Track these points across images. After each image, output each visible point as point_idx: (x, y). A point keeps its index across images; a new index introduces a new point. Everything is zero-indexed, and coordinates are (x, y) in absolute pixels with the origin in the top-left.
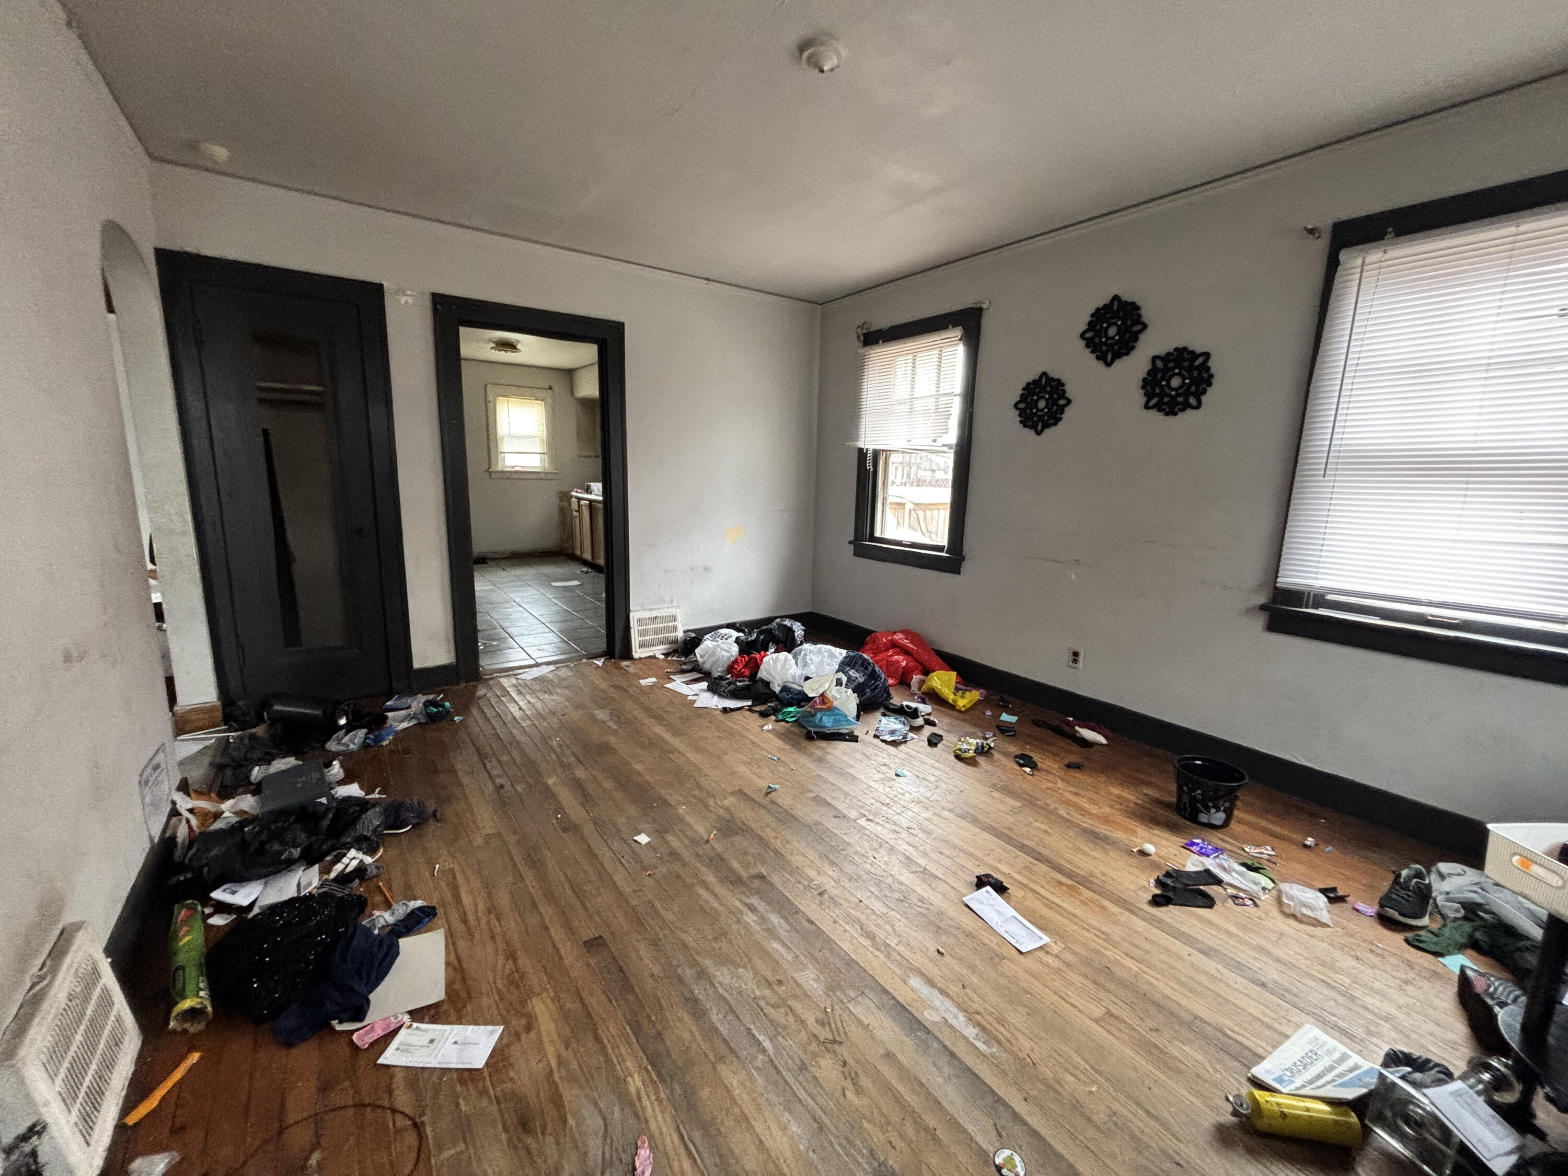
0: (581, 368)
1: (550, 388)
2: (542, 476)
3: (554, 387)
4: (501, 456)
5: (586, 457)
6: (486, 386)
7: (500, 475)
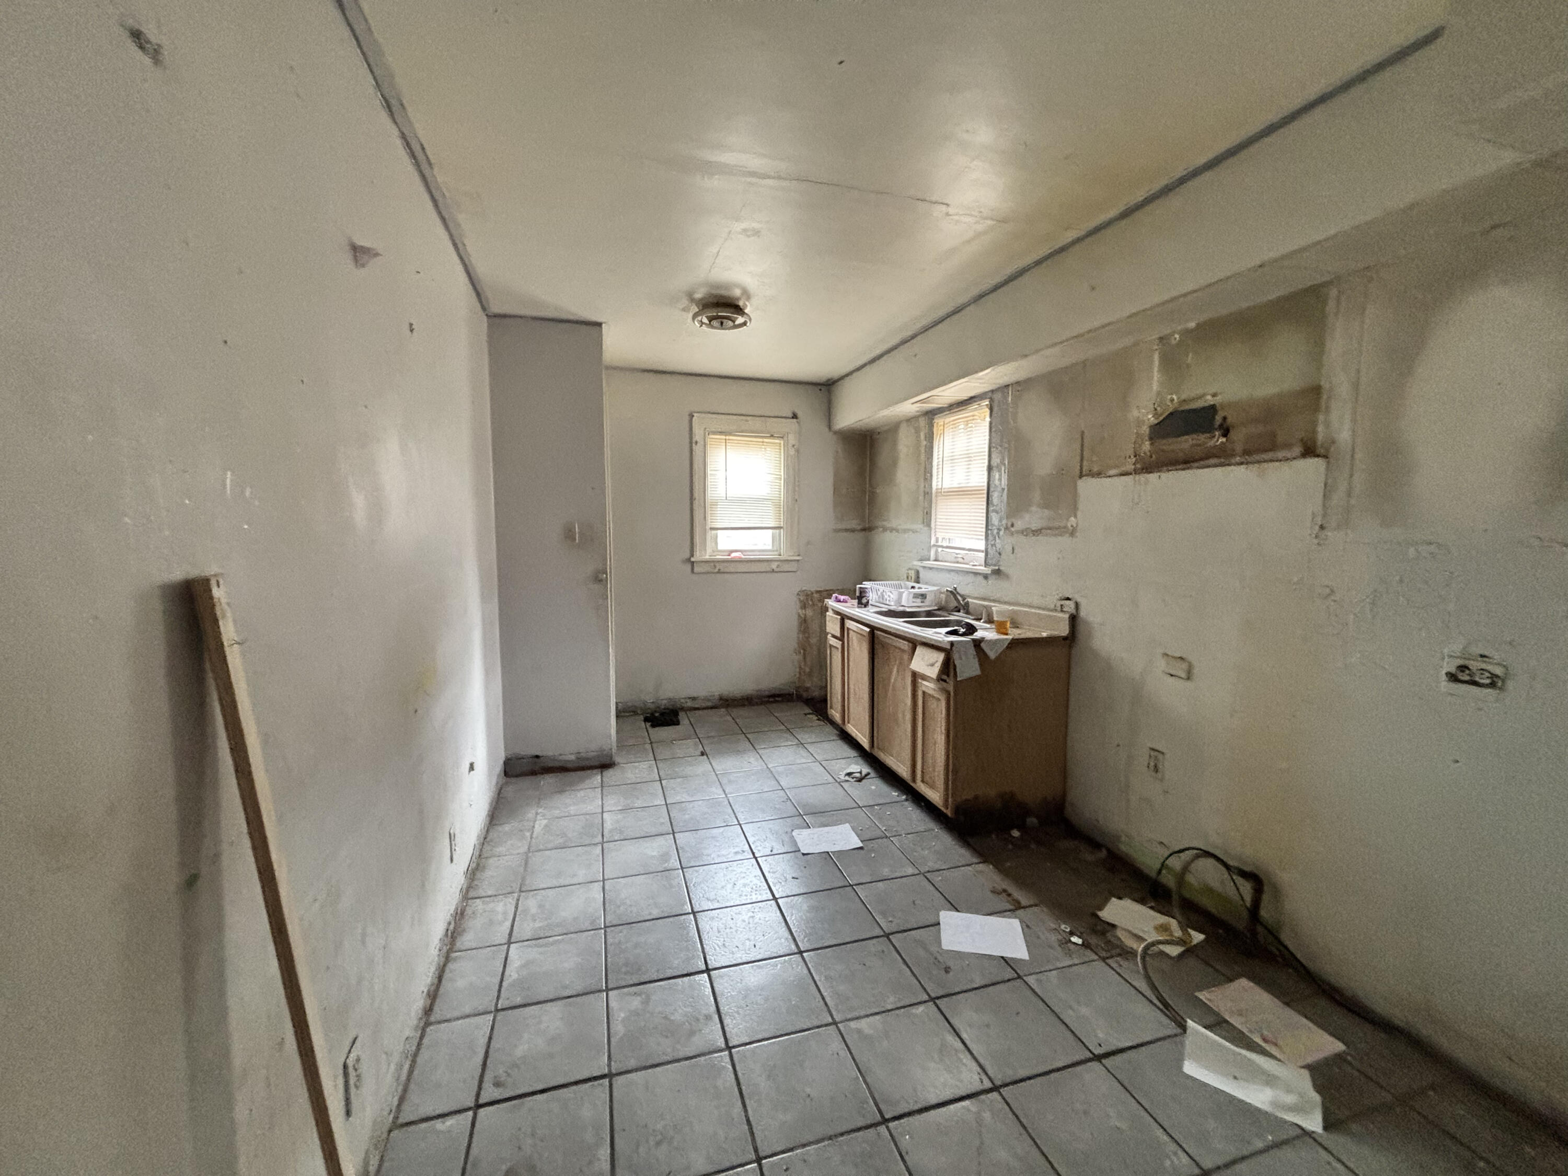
0: (847, 375)
1: (795, 416)
2: (774, 566)
3: (800, 414)
4: (710, 534)
5: (846, 530)
6: (691, 416)
7: (706, 568)
